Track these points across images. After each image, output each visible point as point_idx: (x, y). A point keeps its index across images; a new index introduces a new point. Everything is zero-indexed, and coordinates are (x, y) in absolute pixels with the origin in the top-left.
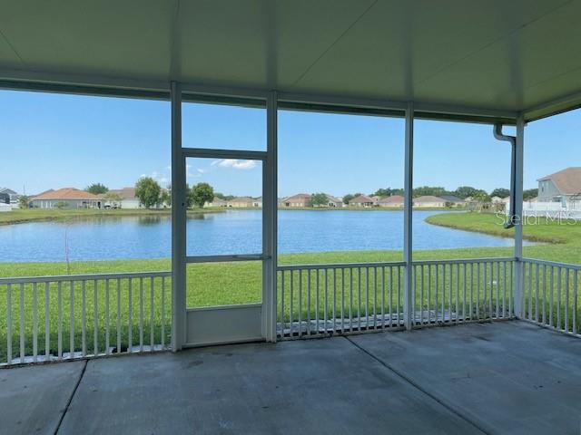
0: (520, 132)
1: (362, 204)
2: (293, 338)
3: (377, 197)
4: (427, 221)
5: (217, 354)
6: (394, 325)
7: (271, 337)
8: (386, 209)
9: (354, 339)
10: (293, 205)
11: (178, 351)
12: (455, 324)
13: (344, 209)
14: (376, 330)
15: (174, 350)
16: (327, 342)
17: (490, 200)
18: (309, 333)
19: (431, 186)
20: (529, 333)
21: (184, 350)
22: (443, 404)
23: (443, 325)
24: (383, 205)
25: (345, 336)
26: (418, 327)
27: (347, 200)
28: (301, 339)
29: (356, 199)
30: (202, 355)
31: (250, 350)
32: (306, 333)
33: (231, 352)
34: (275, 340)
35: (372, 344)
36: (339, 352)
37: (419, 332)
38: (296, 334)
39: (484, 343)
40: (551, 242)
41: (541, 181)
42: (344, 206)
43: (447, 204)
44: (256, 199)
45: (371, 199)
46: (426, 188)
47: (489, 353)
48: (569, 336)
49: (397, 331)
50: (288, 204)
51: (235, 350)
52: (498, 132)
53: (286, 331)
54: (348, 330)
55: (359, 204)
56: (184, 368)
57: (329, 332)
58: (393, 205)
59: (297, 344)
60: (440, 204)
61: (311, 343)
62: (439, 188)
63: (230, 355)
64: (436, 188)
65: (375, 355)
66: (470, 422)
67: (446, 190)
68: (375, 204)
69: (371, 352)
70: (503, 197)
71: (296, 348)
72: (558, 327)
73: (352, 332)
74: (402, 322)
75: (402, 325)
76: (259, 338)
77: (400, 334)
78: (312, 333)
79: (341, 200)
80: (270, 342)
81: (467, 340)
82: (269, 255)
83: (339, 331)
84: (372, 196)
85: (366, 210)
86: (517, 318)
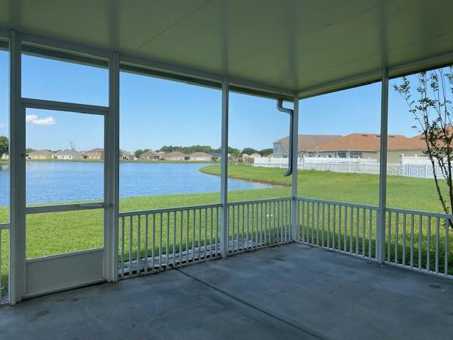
0: (296, 106)
1: (151, 158)
2: (133, 276)
3: (162, 152)
4: (201, 171)
5: (62, 300)
6: (214, 255)
7: (113, 278)
8: (169, 162)
9: (185, 270)
10: (90, 158)
11: (17, 303)
12: (255, 250)
13: (136, 162)
14: (200, 260)
15: (13, 303)
16: (163, 276)
17: (242, 156)
18: (146, 270)
19: (201, 145)
20: (306, 251)
21: (24, 301)
22: (275, 317)
23: (248, 251)
24: (167, 159)
25: (177, 269)
26: (231, 255)
27: (138, 154)
28: (140, 276)
29: (145, 154)
30: (46, 304)
31: (94, 292)
32: (143, 270)
33: (75, 297)
34: (117, 280)
35: (202, 273)
36: (177, 284)
37: (232, 258)
38: (134, 272)
39: (280, 263)
40: (284, 185)
41: (275, 144)
42: (135, 159)
43: (213, 159)
44: (55, 152)
45: (158, 154)
46: (198, 146)
47: (287, 270)
48: (330, 251)
49: (216, 260)
50: (85, 157)
51: (80, 295)
52: (280, 106)
53: (126, 270)
54: (178, 263)
55: (148, 158)
56: (30, 321)
57: (163, 267)
58: (174, 159)
59: (138, 281)
60: (208, 158)
61: (149, 278)
62: (207, 147)
63: (76, 300)
64: (205, 147)
65: (207, 283)
66: (300, 329)
67: (212, 148)
68: (160, 158)
69: (203, 280)
70: (250, 154)
71: (138, 285)
72: (323, 245)
73: (181, 265)
74: (219, 252)
75: (219, 254)
76: (100, 279)
77: (219, 262)
78: (149, 269)
79: (133, 154)
80: (112, 282)
81: (268, 262)
82: (110, 203)
83: (171, 265)
84: (158, 151)
85: (155, 162)
86: (294, 242)
